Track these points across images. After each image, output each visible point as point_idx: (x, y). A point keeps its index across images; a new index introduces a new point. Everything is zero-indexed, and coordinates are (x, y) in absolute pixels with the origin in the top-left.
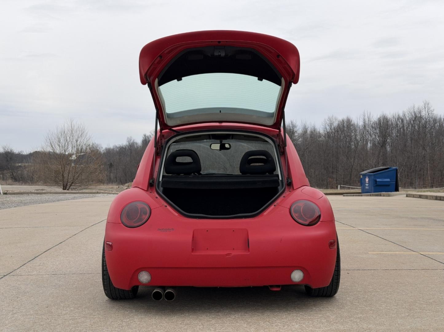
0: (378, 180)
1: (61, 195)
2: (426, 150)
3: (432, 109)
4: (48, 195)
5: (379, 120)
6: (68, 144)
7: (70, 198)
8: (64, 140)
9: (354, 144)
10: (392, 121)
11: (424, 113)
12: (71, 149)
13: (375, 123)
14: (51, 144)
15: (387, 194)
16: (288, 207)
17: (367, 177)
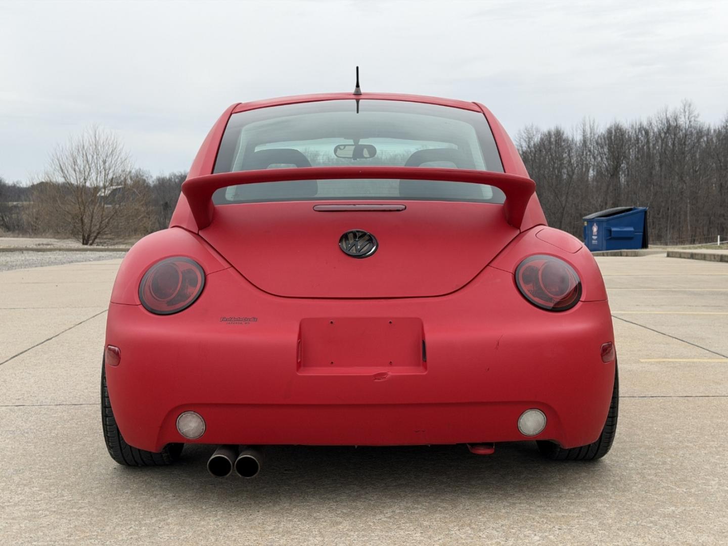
0: (614, 229)
1: (77, 254)
2: (684, 181)
3: (696, 113)
4: (56, 253)
5: (609, 132)
6: (90, 168)
7: (92, 258)
8: (83, 161)
9: (567, 171)
10: (630, 133)
11: (683, 121)
12: (95, 177)
13: (601, 137)
14: (61, 167)
15: (633, 252)
16: (512, 270)
17: (595, 224)
